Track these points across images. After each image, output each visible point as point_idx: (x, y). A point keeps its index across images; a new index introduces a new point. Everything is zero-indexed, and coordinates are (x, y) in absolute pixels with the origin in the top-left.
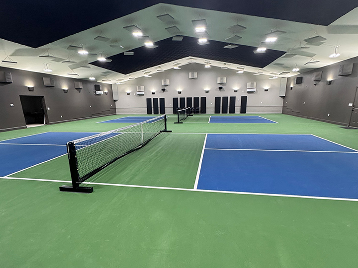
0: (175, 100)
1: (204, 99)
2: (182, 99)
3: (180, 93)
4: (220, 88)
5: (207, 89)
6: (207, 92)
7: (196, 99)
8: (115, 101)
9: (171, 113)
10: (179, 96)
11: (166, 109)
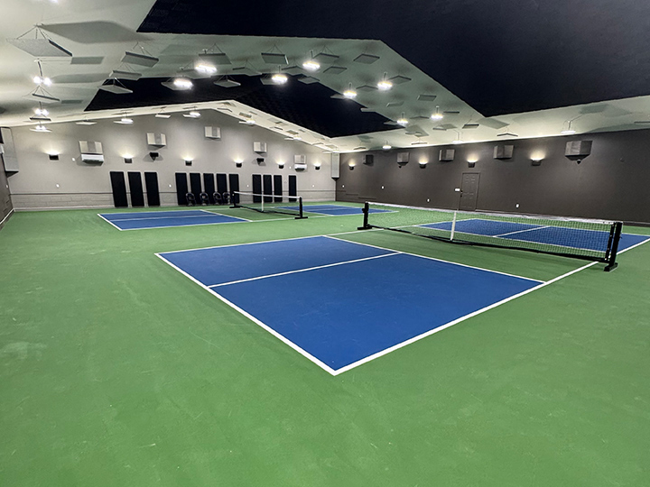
0: (180, 178)
1: (234, 178)
2: (195, 177)
3: (189, 164)
4: (260, 161)
5: (239, 161)
6: (239, 165)
7: (221, 177)
8: (9, 174)
9: (174, 204)
10: (188, 171)
11: (160, 195)
